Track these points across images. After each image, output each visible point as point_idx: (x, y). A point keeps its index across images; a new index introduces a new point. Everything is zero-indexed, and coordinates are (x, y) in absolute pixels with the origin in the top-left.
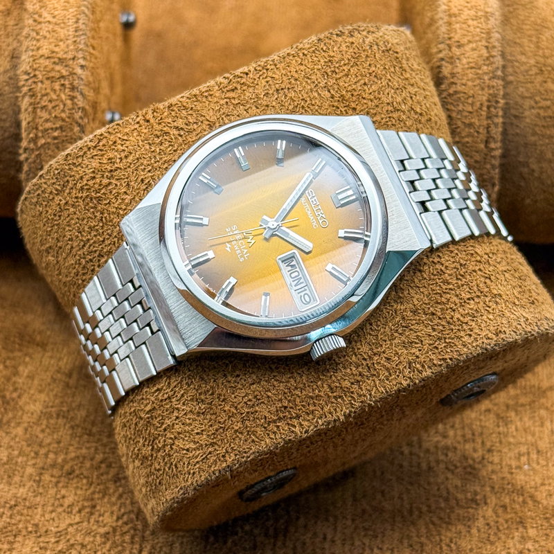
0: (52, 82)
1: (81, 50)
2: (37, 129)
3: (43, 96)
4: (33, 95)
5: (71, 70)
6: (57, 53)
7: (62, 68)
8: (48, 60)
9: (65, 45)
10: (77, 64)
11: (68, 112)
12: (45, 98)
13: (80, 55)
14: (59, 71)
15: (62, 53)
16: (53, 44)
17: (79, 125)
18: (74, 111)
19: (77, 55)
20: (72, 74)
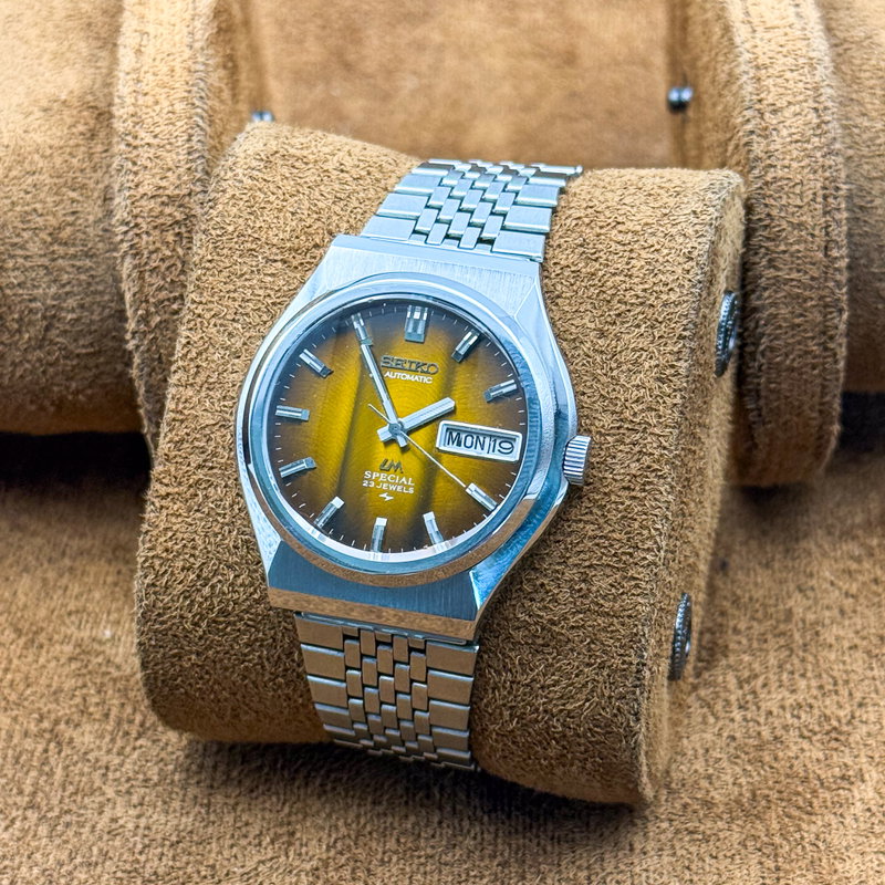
0: (163, 231)
1: (198, 180)
2: (147, 301)
3: (151, 253)
4: (137, 254)
5: (187, 211)
6: (165, 188)
7: (174, 209)
8: (152, 201)
9: (176, 175)
10: (195, 201)
12: (154, 256)
14: (170, 215)
15: (172, 188)
16: (158, 177)
19: (193, 188)
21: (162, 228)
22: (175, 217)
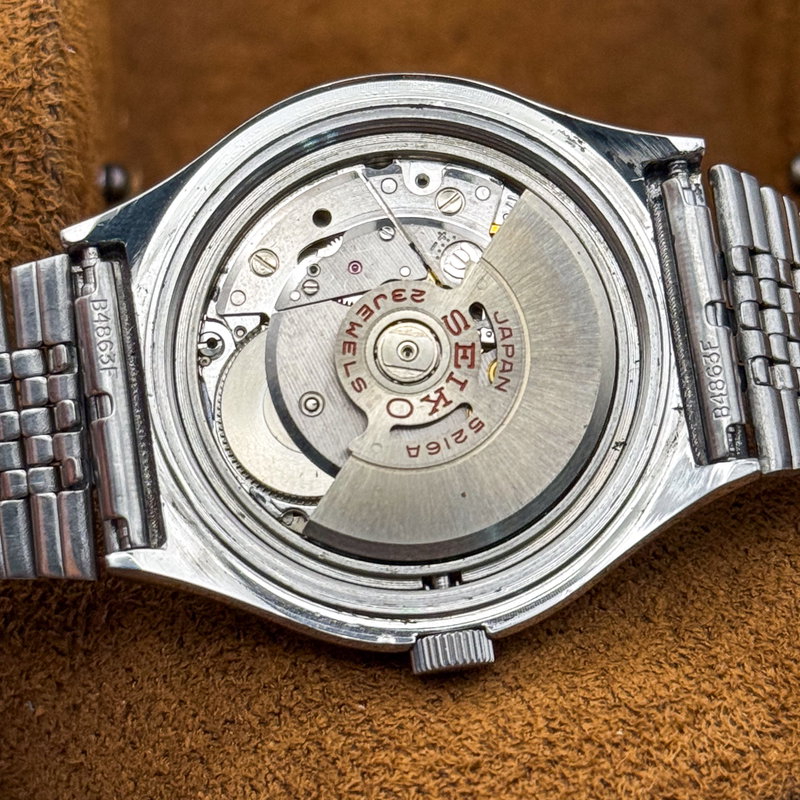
22: (4, 126)
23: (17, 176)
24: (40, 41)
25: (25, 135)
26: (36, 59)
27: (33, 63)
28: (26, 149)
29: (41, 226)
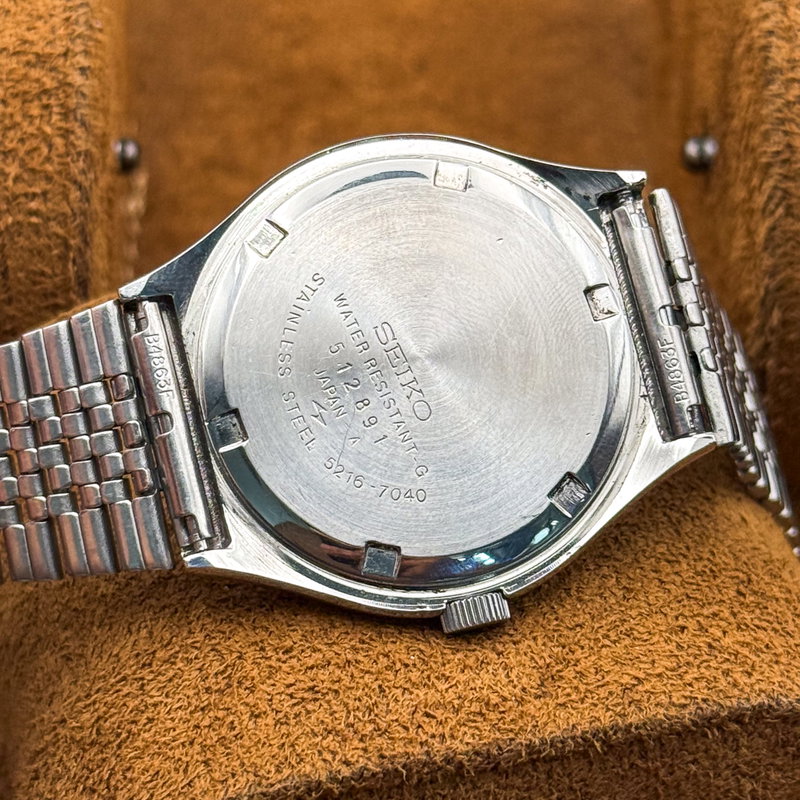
0: (24, 102)
1: (79, 36)
5: (61, 77)
6: (32, 43)
7: (43, 73)
8: (14, 59)
9: (48, 27)
10: (72, 65)
11: (56, 160)
12: (11, 134)
13: (78, 47)
14: (38, 81)
15: (42, 44)
16: (24, 27)
17: (80, 187)
18: (69, 159)
19: (71, 47)
20: (64, 84)
21: (25, 98)
22: (44, 84)
23: (54, 124)
24: (73, 18)
25: (60, 91)
26: (69, 31)
27: (69, 34)
28: (62, 102)
29: (72, 165)
